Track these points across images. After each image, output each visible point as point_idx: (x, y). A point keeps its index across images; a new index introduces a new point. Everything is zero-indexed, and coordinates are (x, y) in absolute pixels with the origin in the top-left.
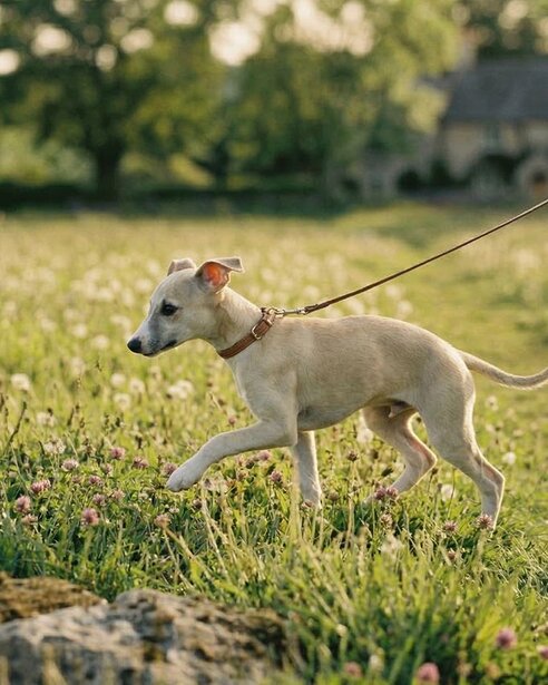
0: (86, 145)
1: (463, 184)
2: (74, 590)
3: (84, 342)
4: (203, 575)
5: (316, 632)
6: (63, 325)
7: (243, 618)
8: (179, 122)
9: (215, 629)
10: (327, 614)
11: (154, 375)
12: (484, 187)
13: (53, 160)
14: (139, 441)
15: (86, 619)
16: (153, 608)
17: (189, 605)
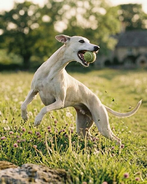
0: (21, 54)
1: (122, 63)
2: (11, 164)
3: (17, 103)
4: (46, 161)
5: (75, 174)
6: (12, 99)
7: (56, 171)
8: (46, 48)
9: (48, 174)
10: (78, 170)
11: (35, 111)
12: (128, 64)
13: (12, 58)
14: (30, 127)
15: (13, 171)
16: (31, 168)
17: (41, 168)
